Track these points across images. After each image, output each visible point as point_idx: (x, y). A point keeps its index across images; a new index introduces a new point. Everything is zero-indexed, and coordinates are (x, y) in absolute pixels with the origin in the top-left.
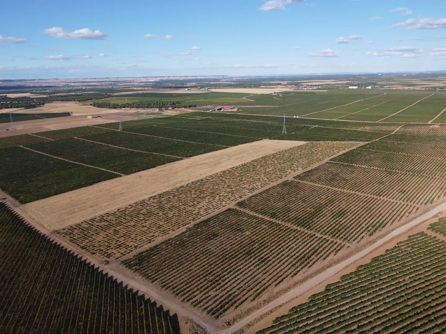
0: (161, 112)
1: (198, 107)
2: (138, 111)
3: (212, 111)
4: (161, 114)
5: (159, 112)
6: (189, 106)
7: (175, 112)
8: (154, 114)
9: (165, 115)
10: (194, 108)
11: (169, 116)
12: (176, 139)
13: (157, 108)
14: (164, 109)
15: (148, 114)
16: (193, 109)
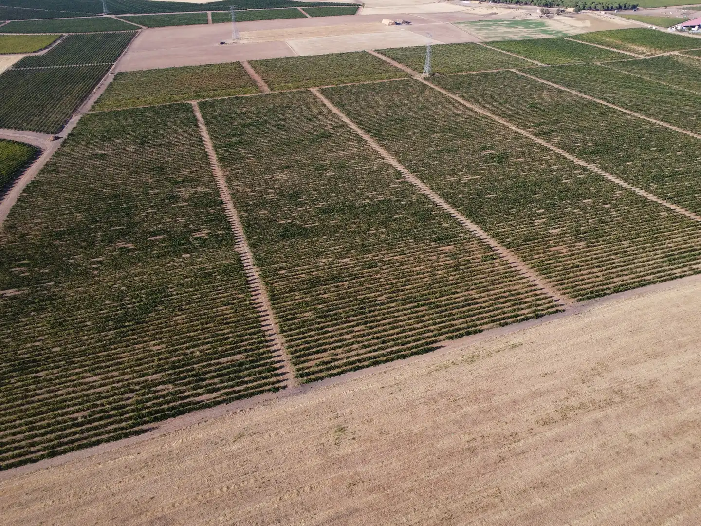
0: (545, 20)
1: (642, 12)
2: (494, 10)
3: (681, 30)
4: (542, 24)
5: (540, 20)
6: (620, 8)
7: (580, 24)
8: (526, 23)
9: (551, 33)
10: (632, 12)
11: (560, 35)
12: (560, 145)
13: (539, 5)
14: (554, 9)
15: (514, 23)
16: (629, 18)
